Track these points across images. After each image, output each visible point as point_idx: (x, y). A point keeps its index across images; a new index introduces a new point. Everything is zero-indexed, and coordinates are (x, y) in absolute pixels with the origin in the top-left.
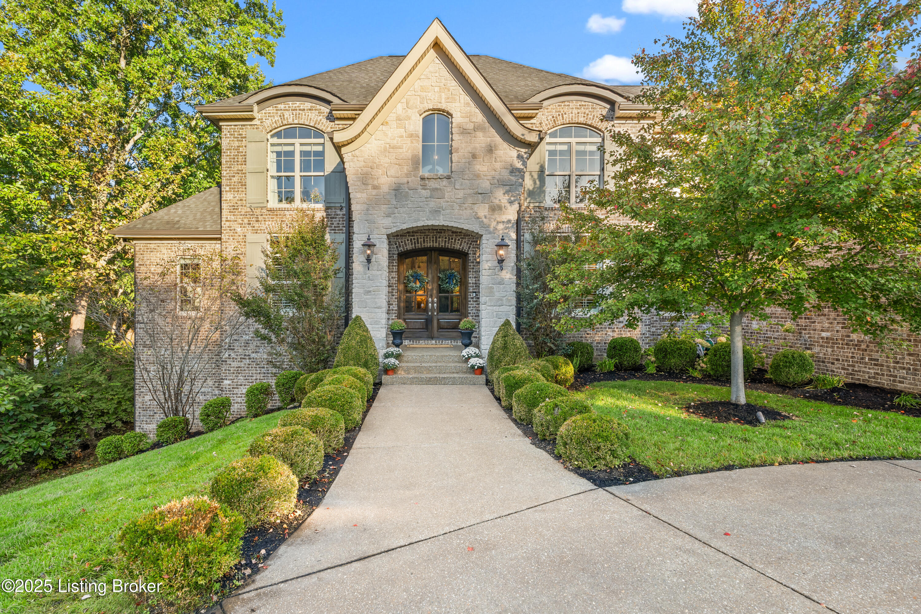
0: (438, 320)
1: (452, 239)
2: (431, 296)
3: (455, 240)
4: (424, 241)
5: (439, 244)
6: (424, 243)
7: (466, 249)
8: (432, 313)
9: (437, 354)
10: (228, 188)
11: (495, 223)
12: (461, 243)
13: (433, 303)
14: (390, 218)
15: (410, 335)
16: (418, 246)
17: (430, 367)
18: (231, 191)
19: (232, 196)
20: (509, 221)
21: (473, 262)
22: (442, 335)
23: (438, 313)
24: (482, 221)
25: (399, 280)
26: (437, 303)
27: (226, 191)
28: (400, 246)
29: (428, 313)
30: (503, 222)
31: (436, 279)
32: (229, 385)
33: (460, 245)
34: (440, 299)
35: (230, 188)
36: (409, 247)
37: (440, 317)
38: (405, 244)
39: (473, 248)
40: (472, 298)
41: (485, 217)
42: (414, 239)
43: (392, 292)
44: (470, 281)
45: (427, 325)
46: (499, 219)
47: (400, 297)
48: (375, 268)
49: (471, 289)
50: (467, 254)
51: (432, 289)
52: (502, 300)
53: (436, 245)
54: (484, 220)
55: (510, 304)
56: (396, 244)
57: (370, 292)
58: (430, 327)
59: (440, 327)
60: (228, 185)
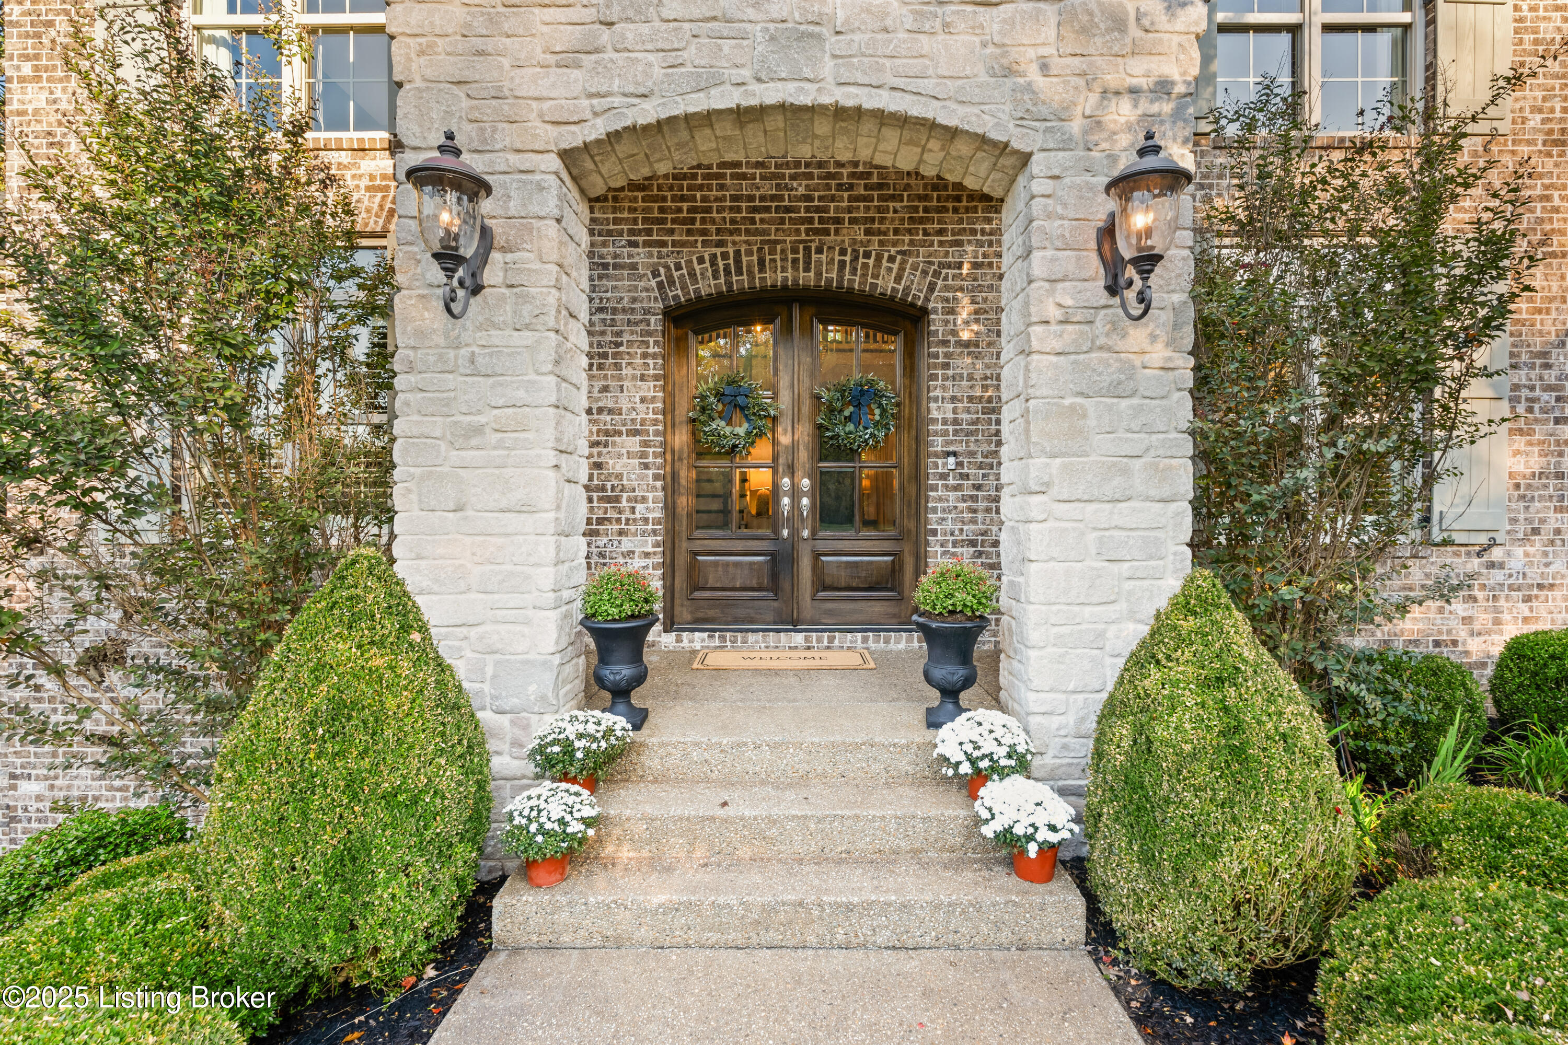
0: (817, 556)
1: (867, 255)
2: (791, 470)
3: (879, 258)
4: (761, 263)
5: (819, 274)
6: (762, 268)
7: (917, 294)
8: (795, 532)
9: (811, 737)
10: (27, 69)
11: (1094, 98)
12: (902, 269)
13: (795, 494)
14: (575, 74)
15: (711, 613)
16: (741, 282)
17: (772, 821)
18: (38, 79)
19: (44, 95)
20: (1163, 88)
21: (945, 343)
22: (830, 613)
23: (814, 533)
24: (1029, 88)
25: (669, 410)
26: (812, 495)
27: (22, 80)
28: (671, 283)
29: (776, 531)
30: (1134, 91)
31: (806, 408)
32: (39, 798)
33: (898, 279)
34: (822, 480)
35: (36, 68)
36: (707, 286)
37: (821, 546)
38: (692, 274)
39: (947, 288)
40: (944, 476)
41: (1044, 68)
42: (725, 256)
43: (643, 455)
44: (935, 414)
45: (775, 576)
46: (1113, 79)
47: (675, 475)
48: (506, 314)
49: (938, 444)
50: (924, 312)
51: (794, 447)
52: (1125, 472)
53: (807, 278)
54: (1040, 81)
55: (1166, 492)
56: (655, 274)
57: (478, 430)
58: (786, 585)
59: (822, 584)
60: (27, 58)
